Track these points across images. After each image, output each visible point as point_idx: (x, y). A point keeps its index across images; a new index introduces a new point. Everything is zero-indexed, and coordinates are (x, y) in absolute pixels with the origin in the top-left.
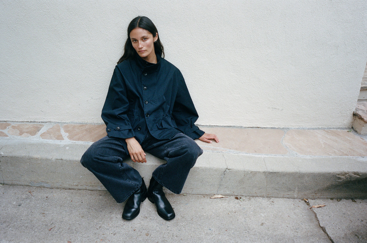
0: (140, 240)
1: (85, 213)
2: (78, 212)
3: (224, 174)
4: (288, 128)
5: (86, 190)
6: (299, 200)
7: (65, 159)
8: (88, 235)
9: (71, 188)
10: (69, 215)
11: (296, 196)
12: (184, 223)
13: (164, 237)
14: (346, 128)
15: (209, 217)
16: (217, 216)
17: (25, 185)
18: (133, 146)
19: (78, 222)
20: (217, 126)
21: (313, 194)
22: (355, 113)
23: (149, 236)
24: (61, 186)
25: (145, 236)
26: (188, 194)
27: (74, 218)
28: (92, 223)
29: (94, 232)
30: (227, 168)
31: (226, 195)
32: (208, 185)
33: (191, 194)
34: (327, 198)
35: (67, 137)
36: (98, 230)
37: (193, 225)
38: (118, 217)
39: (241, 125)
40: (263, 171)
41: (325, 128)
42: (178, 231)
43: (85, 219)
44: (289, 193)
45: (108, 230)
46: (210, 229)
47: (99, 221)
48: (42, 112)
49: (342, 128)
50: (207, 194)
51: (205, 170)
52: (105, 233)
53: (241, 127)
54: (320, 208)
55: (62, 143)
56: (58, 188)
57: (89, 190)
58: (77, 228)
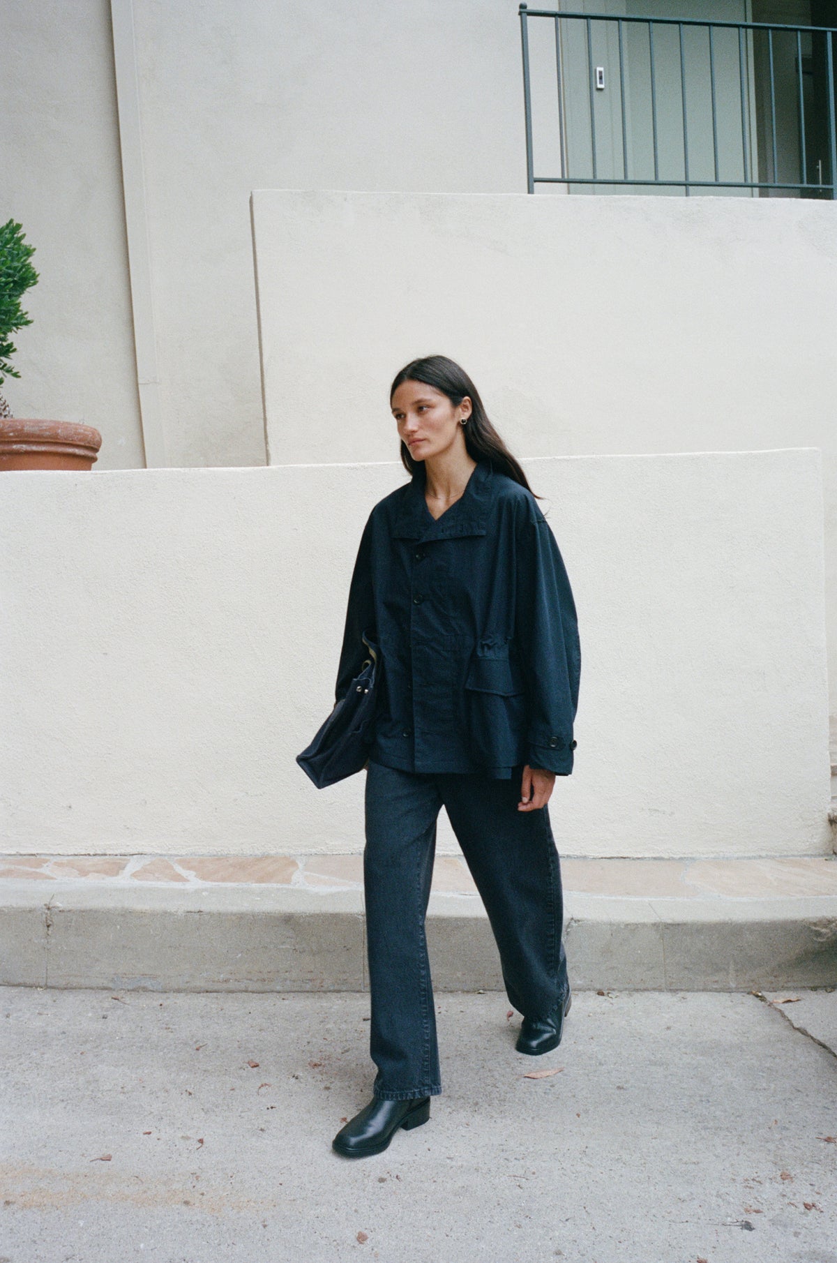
4: (693, 859)
5: (247, 991)
6: (743, 994)
7: (208, 910)
9: (209, 990)
11: (733, 985)
14: (820, 855)
17: (98, 987)
21: (771, 978)
22: (832, 817)
24: (188, 985)
30: (572, 919)
34: (804, 988)
35: (195, 877)
39: (584, 853)
40: (653, 922)
41: (776, 857)
44: (717, 979)
49: (812, 855)
53: (585, 857)
54: (790, 1004)
55: (189, 886)
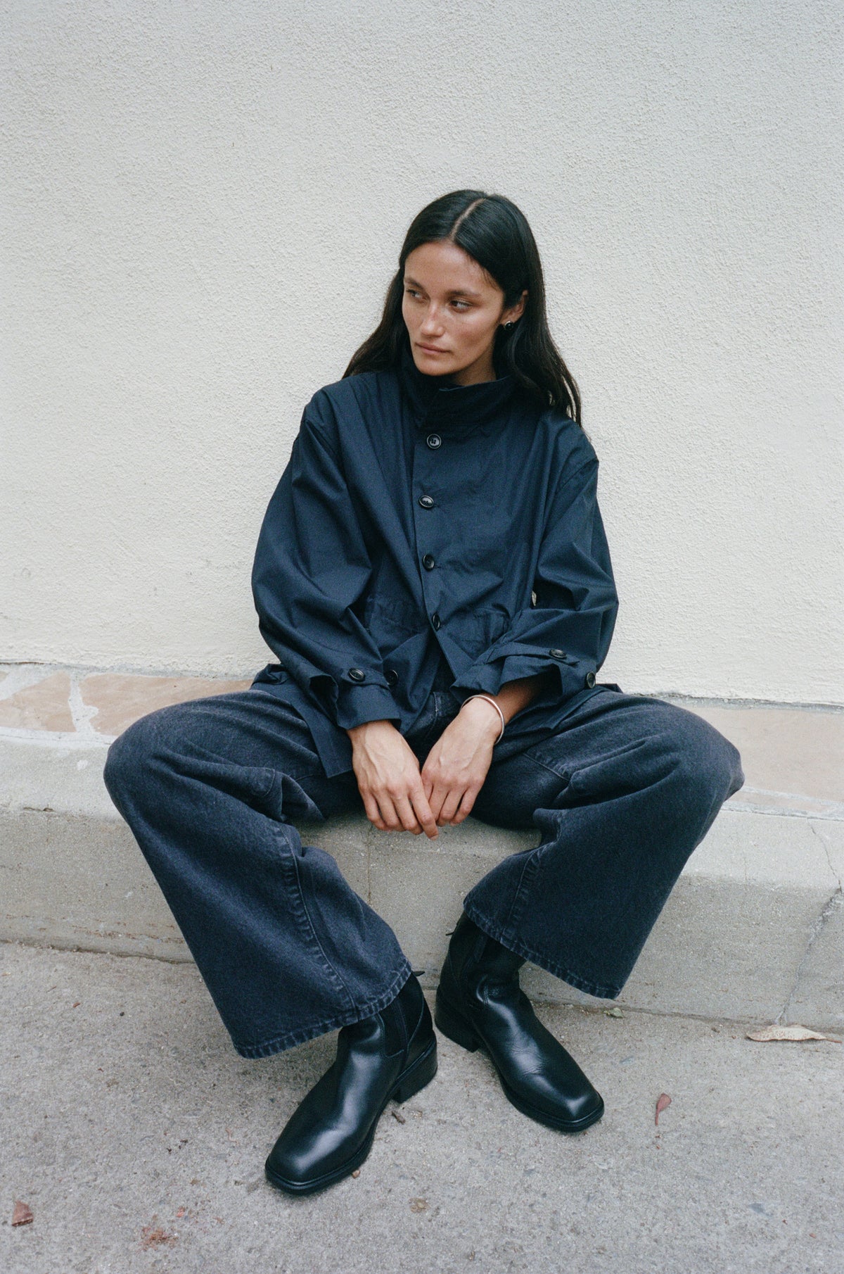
0: (380, 1230)
1: (127, 1065)
2: (95, 1057)
3: (825, 920)
5: (150, 957)
7: (63, 809)
8: (121, 1180)
9: (83, 946)
10: (50, 1069)
12: (612, 1161)
13: (504, 1229)
15: (750, 1139)
16: (794, 1138)
18: (377, 756)
19: (84, 1109)
20: (768, 702)
23: (428, 1214)
24: (43, 934)
25: (408, 1212)
26: (634, 1010)
27: (71, 1086)
28: (149, 1118)
29: (149, 1168)
30: (840, 891)
31: (831, 1030)
32: (738, 973)
33: (649, 1012)
35: (91, 721)
36: (172, 1157)
37: (664, 1177)
38: (282, 1101)
42: (583, 1202)
43: (120, 1096)
45: (222, 1163)
46: (758, 1208)
47: (186, 1112)
48: (6, 617)
50: (728, 1016)
51: (717, 892)
52: (205, 1174)
55: (63, 744)
56: (28, 942)
57: (161, 959)
58: (74, 1138)
